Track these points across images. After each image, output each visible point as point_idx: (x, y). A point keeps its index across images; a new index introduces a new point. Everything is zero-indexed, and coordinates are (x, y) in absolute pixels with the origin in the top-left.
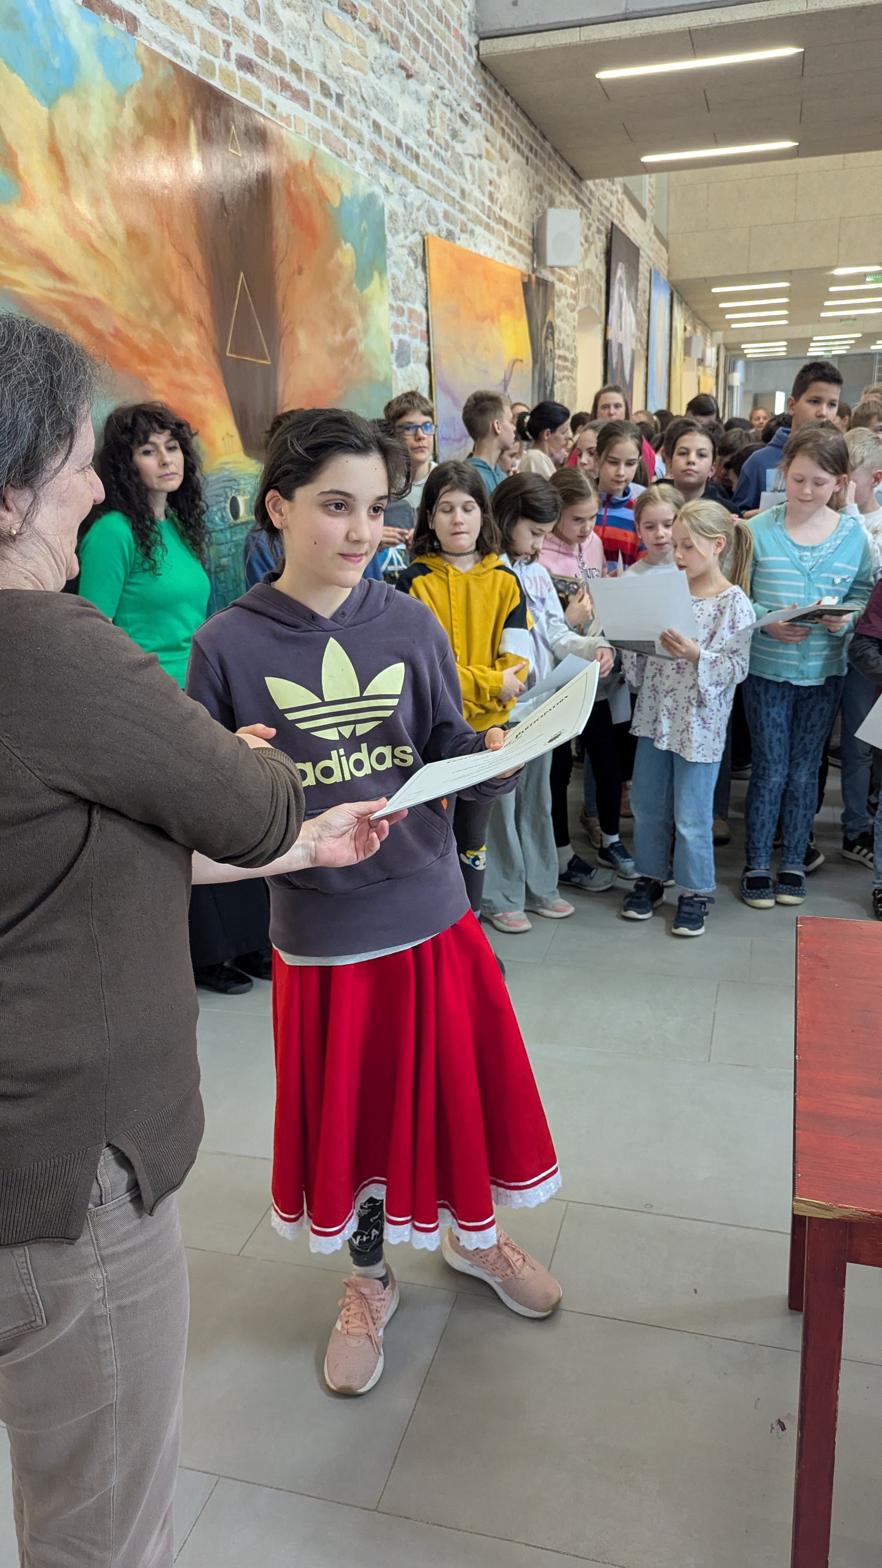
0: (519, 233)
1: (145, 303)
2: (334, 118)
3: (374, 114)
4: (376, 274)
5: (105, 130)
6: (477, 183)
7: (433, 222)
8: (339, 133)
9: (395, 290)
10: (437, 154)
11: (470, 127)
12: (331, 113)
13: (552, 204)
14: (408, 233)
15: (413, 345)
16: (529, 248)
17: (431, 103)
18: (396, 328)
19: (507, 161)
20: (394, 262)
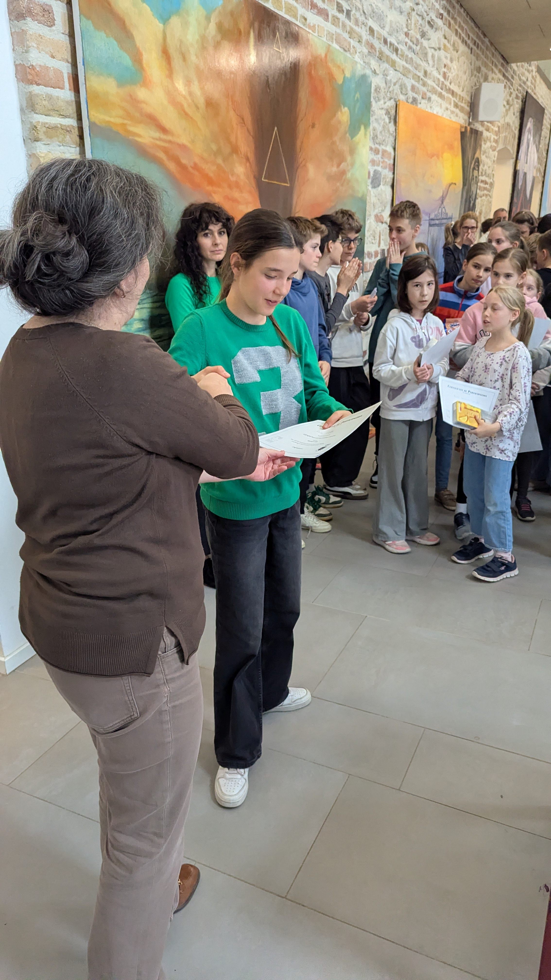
0: (462, 99)
1: (214, 147)
2: (344, 26)
3: (371, 23)
4: (362, 128)
5: (197, 37)
6: (435, 66)
7: (404, 92)
8: (346, 36)
9: (374, 138)
10: (410, 48)
11: (434, 29)
12: (342, 23)
13: (486, 79)
14: (386, 100)
15: (383, 174)
16: (468, 109)
17: (409, 14)
18: (373, 162)
19: (457, 52)
20: (376, 119)
